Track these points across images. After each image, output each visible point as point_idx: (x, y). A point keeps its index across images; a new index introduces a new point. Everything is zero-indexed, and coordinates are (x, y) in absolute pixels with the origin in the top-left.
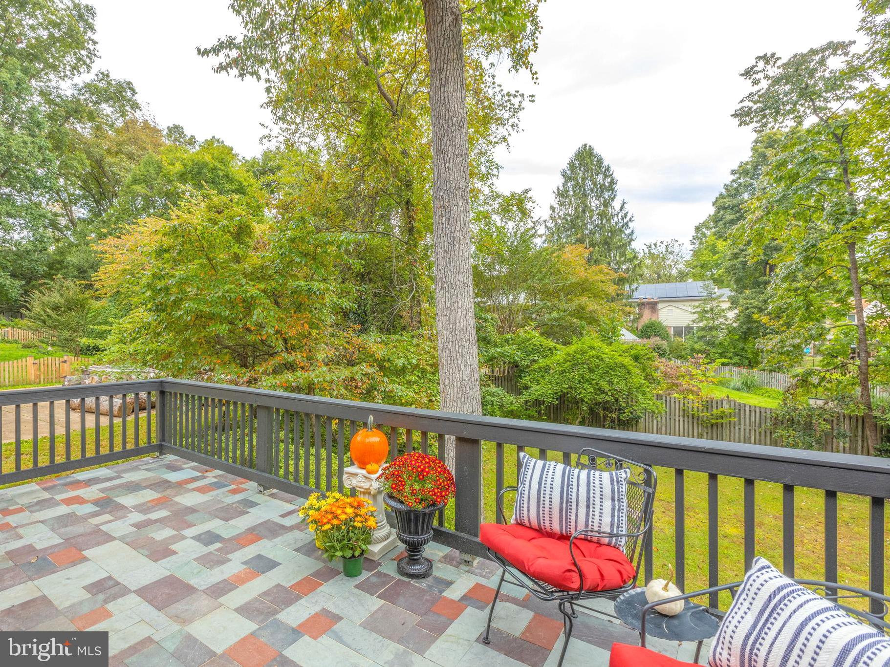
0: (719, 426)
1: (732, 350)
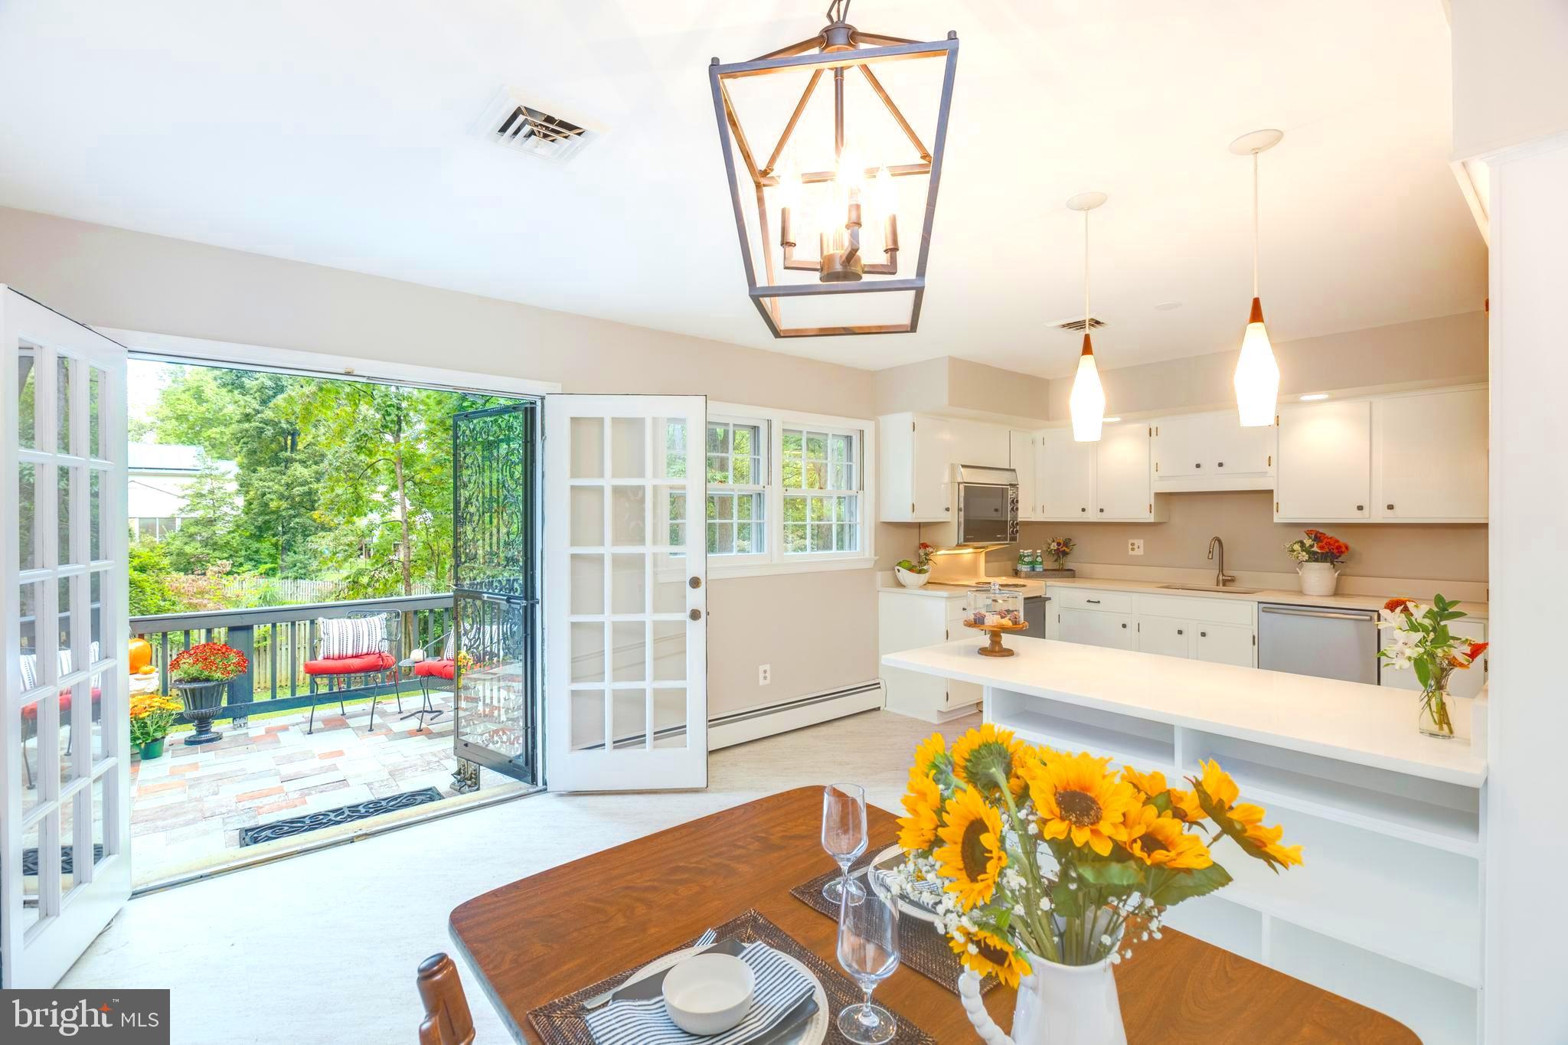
0: (262, 651)
1: (243, 553)
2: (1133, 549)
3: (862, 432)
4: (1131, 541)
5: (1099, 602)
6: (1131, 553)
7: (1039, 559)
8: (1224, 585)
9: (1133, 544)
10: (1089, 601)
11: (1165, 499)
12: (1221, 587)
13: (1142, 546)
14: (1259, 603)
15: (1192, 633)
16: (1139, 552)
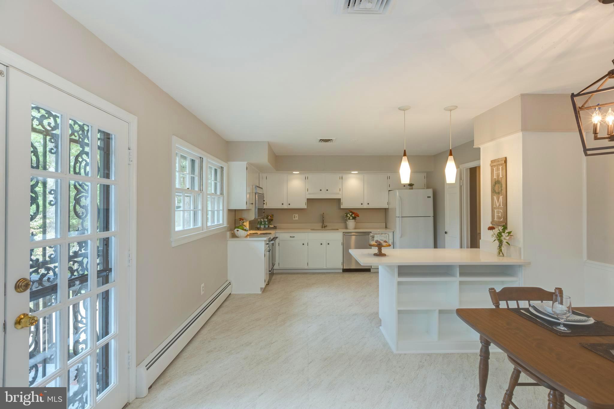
2: (295, 218)
3: (222, 168)
4: (294, 215)
5: (294, 237)
6: (294, 219)
7: (267, 223)
8: (324, 228)
9: (295, 216)
10: (290, 237)
11: (309, 200)
12: (323, 229)
13: (297, 217)
14: (343, 232)
15: (324, 244)
16: (297, 219)
